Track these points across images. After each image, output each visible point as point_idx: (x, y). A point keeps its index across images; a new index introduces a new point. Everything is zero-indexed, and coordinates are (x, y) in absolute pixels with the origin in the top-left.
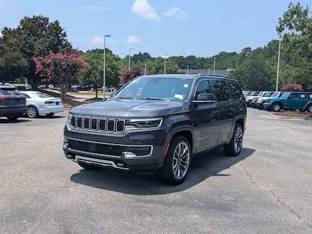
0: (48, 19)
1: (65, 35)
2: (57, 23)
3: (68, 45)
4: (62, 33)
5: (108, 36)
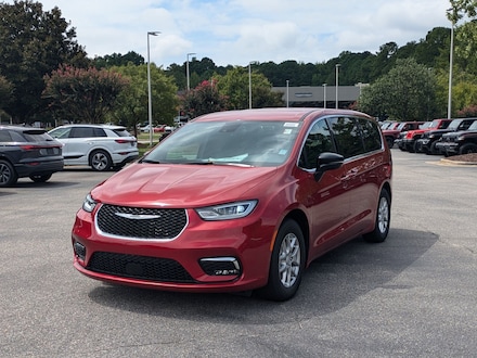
0: (40, 6)
1: (72, 33)
2: (56, 11)
3: (79, 52)
4: (68, 30)
5: (153, 34)
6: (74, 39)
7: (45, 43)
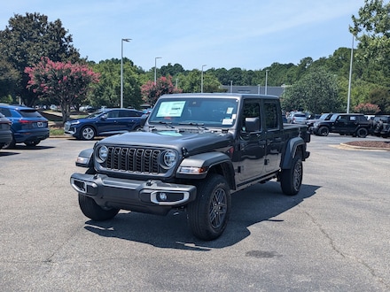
1: (70, 39)
2: (59, 22)
3: (74, 53)
4: (66, 36)
5: (126, 40)
6: (71, 44)
7: (48, 46)
